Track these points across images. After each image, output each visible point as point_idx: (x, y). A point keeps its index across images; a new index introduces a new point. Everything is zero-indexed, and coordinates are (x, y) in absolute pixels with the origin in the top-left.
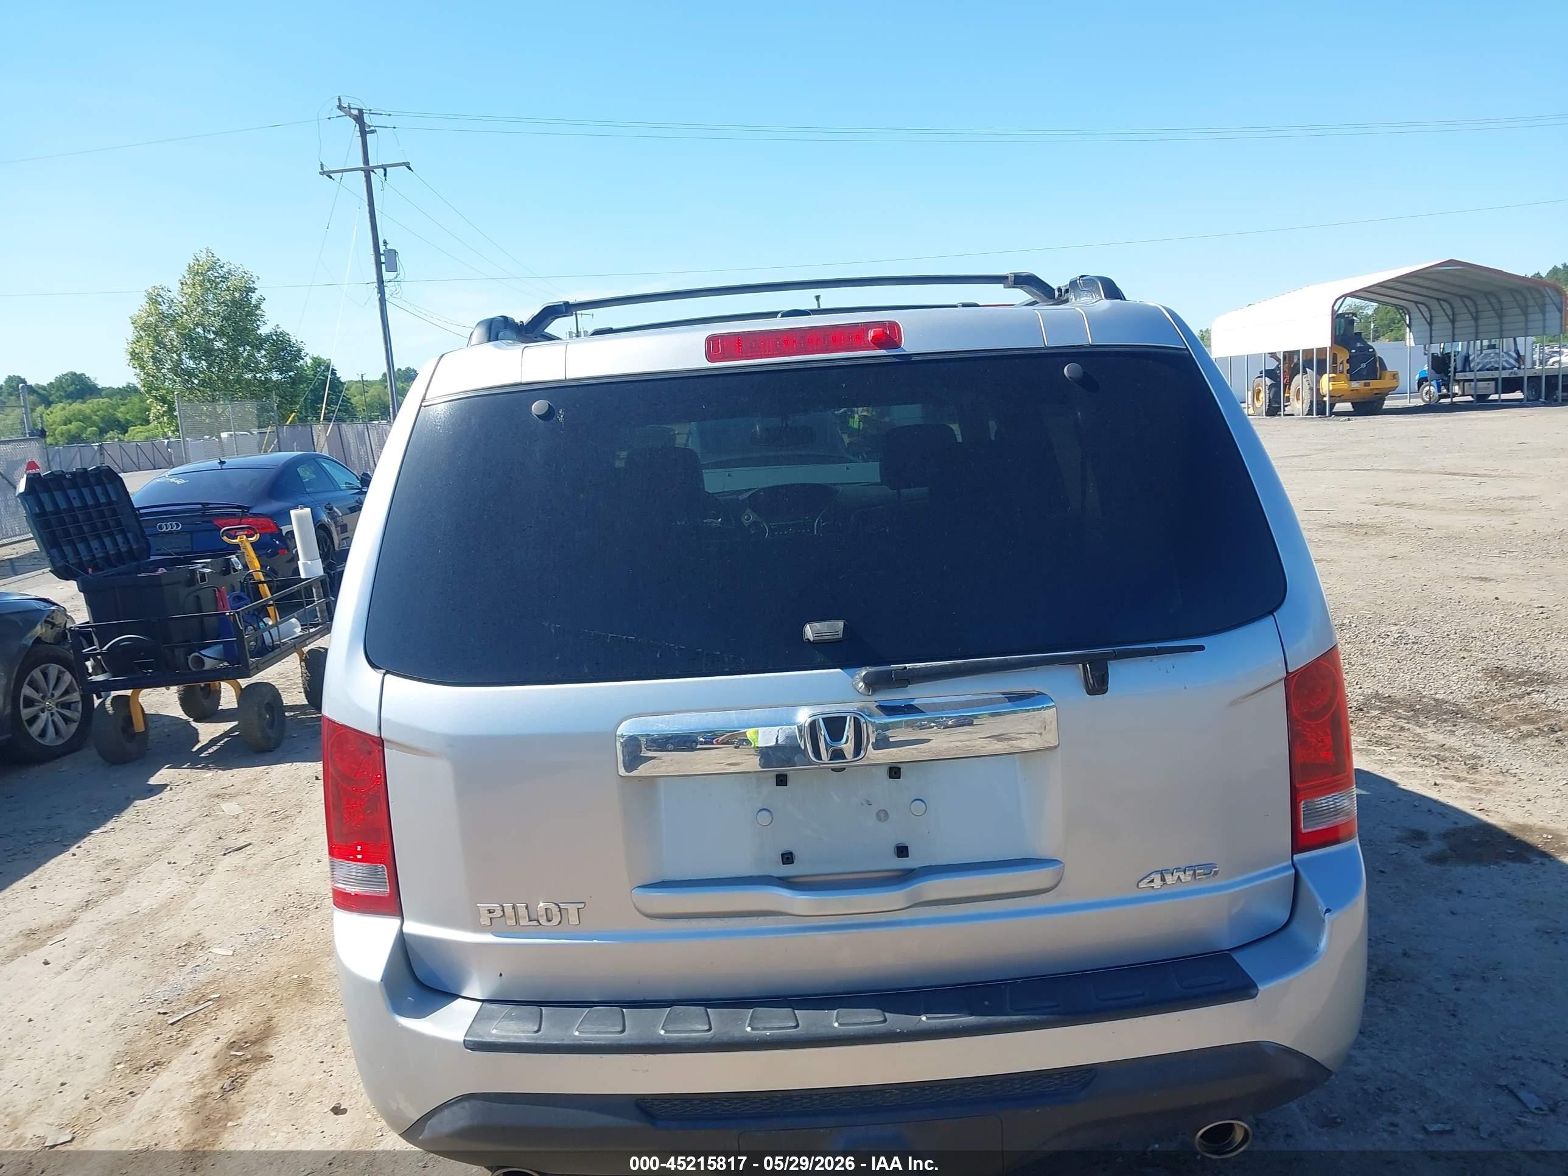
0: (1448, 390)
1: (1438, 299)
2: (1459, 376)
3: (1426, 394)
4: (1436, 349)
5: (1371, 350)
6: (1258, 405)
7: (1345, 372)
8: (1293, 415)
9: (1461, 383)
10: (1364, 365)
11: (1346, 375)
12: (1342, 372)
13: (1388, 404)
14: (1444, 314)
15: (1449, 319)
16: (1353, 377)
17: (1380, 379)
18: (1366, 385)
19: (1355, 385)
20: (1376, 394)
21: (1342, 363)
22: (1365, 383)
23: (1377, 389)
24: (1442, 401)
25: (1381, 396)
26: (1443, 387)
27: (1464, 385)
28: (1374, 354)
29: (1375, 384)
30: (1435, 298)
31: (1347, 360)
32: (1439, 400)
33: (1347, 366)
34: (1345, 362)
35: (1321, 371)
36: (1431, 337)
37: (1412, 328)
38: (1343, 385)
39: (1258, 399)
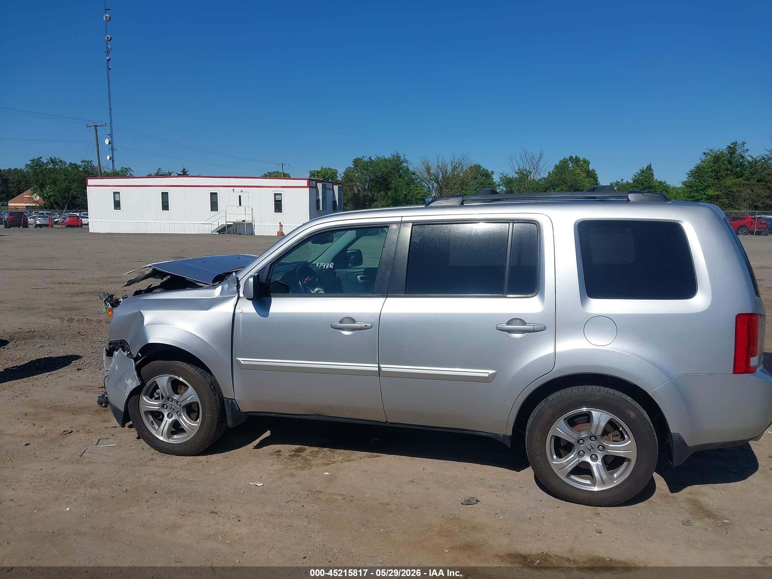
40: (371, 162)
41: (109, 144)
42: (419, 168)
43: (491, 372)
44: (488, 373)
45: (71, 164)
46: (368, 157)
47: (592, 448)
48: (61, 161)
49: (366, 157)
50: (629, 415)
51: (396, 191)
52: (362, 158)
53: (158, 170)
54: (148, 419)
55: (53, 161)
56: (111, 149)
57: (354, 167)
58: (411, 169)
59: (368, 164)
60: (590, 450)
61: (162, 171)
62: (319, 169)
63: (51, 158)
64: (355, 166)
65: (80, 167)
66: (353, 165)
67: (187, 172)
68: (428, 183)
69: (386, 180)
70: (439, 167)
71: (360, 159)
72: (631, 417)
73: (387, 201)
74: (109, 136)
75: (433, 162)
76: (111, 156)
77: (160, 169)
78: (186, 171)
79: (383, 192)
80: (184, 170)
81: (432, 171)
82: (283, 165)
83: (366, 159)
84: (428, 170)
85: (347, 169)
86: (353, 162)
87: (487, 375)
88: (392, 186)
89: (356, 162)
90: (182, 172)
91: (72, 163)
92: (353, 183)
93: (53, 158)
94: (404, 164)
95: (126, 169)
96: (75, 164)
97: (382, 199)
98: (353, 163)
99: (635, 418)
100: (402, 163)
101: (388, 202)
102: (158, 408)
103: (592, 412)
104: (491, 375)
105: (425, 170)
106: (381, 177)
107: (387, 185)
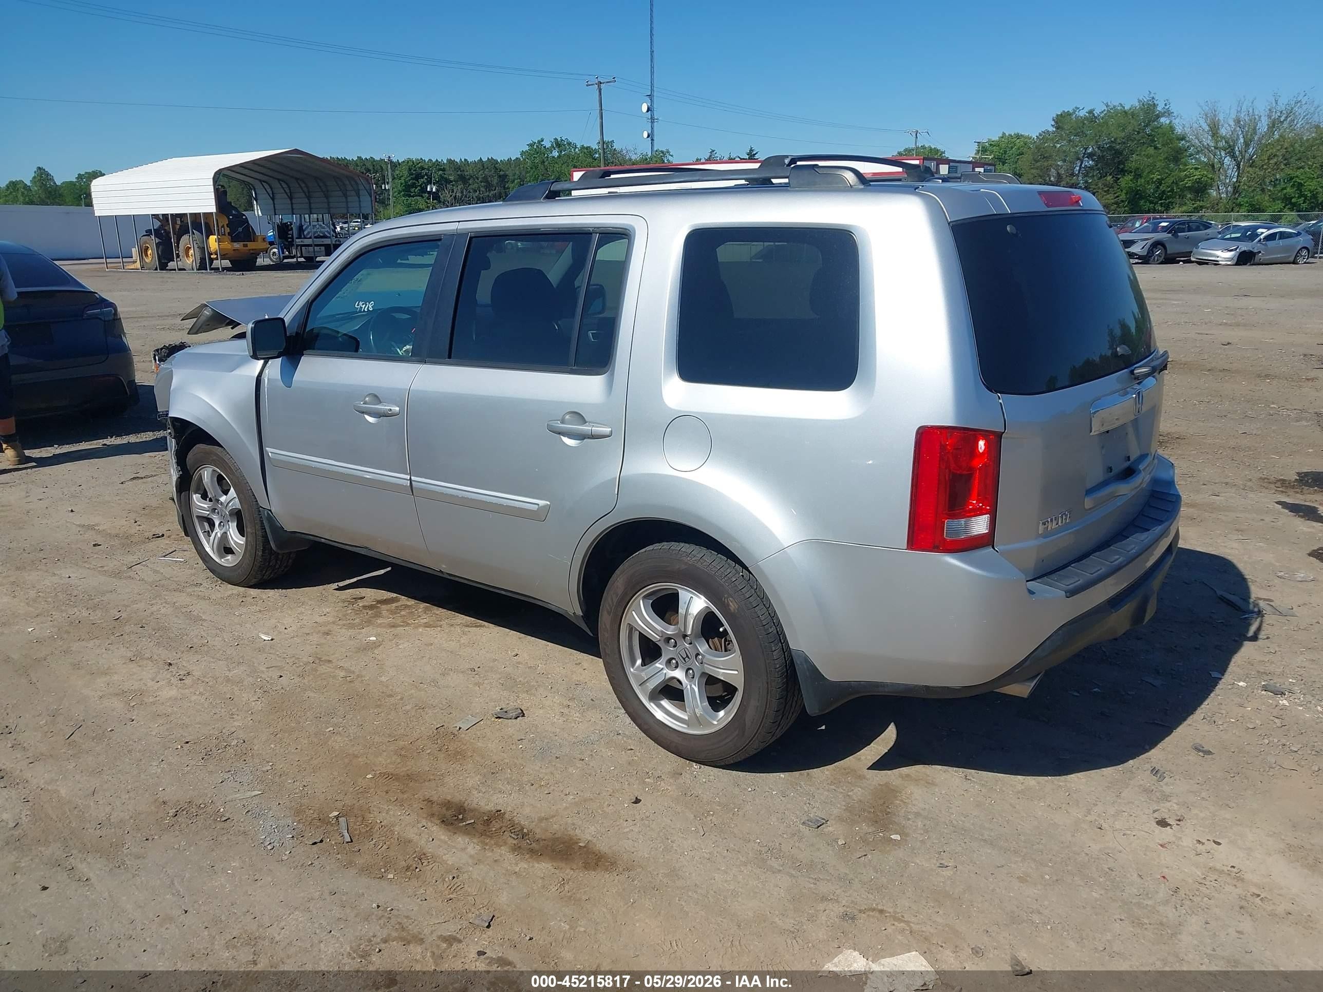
0: (289, 252)
1: (279, 180)
2: (298, 241)
3: (273, 255)
4: (278, 219)
5: (244, 217)
6: (148, 260)
7: (227, 234)
8: (184, 270)
9: (299, 248)
10: (240, 229)
11: (227, 238)
12: (225, 235)
13: (260, 261)
14: (283, 191)
15: (288, 195)
16: (234, 239)
17: (254, 241)
18: (245, 246)
19: (237, 245)
20: (252, 253)
21: (223, 226)
22: (244, 244)
23: (253, 250)
24: (285, 261)
25: (255, 255)
26: (285, 250)
27: (301, 249)
28: (246, 221)
29: (251, 245)
30: (276, 179)
31: (227, 224)
32: (283, 260)
33: (228, 230)
34: (225, 226)
35: (210, 233)
36: (275, 210)
37: (258, 201)
38: (227, 245)
39: (146, 255)
40: (1092, 117)
41: (647, 111)
42: (1195, 125)
43: (542, 503)
44: (538, 505)
45: (583, 147)
46: (1086, 110)
47: (687, 656)
48: (569, 144)
49: (1083, 109)
50: (728, 605)
51: (1138, 176)
52: (1074, 112)
53: (711, 153)
54: (202, 527)
55: (558, 144)
56: (650, 121)
57: (1054, 129)
58: (1179, 130)
59: (1084, 124)
60: (684, 659)
61: (716, 155)
62: (995, 138)
63: (556, 139)
64: (1057, 128)
65: (596, 153)
66: (1053, 126)
67: (756, 154)
68: (1212, 157)
69: (1118, 153)
70: (1239, 121)
71: (1069, 114)
72: (730, 609)
73: (1116, 195)
74: (648, 99)
75: (1228, 112)
76: (650, 132)
77: (714, 151)
78: (755, 152)
79: (1111, 177)
80: (751, 150)
81: (1223, 132)
82: (918, 134)
83: (1082, 113)
84: (1214, 129)
85: (1040, 135)
86: (1053, 120)
87: (535, 508)
88: (1132, 164)
89: (1061, 121)
90: (748, 155)
91: (585, 146)
92: (1050, 162)
93: (559, 139)
94: (1162, 120)
95: (662, 152)
96: (589, 147)
97: (1105, 192)
98: (1053, 123)
99: (736, 611)
100: (1158, 117)
101: (1117, 197)
102: (208, 513)
103: (679, 590)
104: (541, 509)
105: (1207, 128)
106: (1110, 148)
107: (1119, 163)
